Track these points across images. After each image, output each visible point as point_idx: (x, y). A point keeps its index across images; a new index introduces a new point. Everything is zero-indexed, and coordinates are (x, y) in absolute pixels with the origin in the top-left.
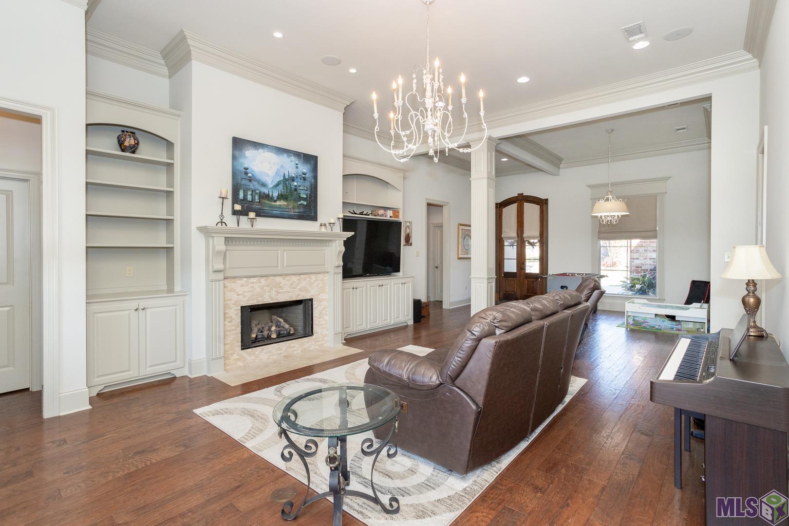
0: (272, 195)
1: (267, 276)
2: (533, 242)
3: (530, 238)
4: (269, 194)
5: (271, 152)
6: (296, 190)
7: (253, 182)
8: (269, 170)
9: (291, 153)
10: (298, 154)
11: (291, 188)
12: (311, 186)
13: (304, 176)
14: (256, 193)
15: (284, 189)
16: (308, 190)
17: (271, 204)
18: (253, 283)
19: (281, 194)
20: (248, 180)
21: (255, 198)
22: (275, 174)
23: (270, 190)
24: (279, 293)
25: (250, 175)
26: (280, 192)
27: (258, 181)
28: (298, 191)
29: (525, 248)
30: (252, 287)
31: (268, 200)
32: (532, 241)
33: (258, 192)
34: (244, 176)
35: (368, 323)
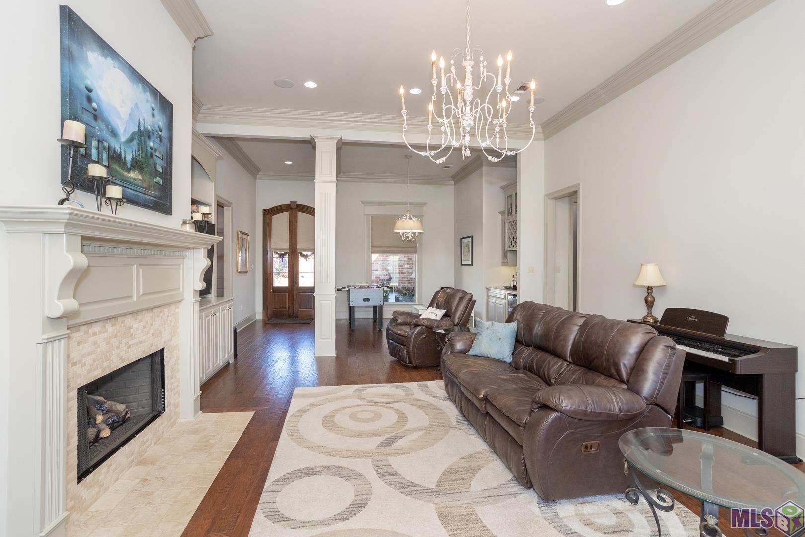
0: (125, 157)
1: (114, 318)
2: (307, 254)
3: (303, 250)
4: (121, 153)
5: (124, 72)
6: (152, 155)
7: (100, 121)
8: (122, 107)
9: (148, 86)
10: (155, 93)
11: (146, 150)
12: (167, 154)
13: (160, 133)
14: (104, 148)
15: (138, 150)
16: (164, 159)
17: (123, 175)
18: (95, 334)
19: (136, 159)
20: (92, 116)
21: (102, 157)
22: (128, 116)
23: (123, 147)
24: (129, 347)
25: (94, 105)
26: (134, 154)
27: (108, 124)
28: (155, 157)
29: (298, 260)
30: (95, 343)
31: (120, 166)
32: (304, 253)
33: (106, 144)
34: (86, 104)
35: (204, 371)
